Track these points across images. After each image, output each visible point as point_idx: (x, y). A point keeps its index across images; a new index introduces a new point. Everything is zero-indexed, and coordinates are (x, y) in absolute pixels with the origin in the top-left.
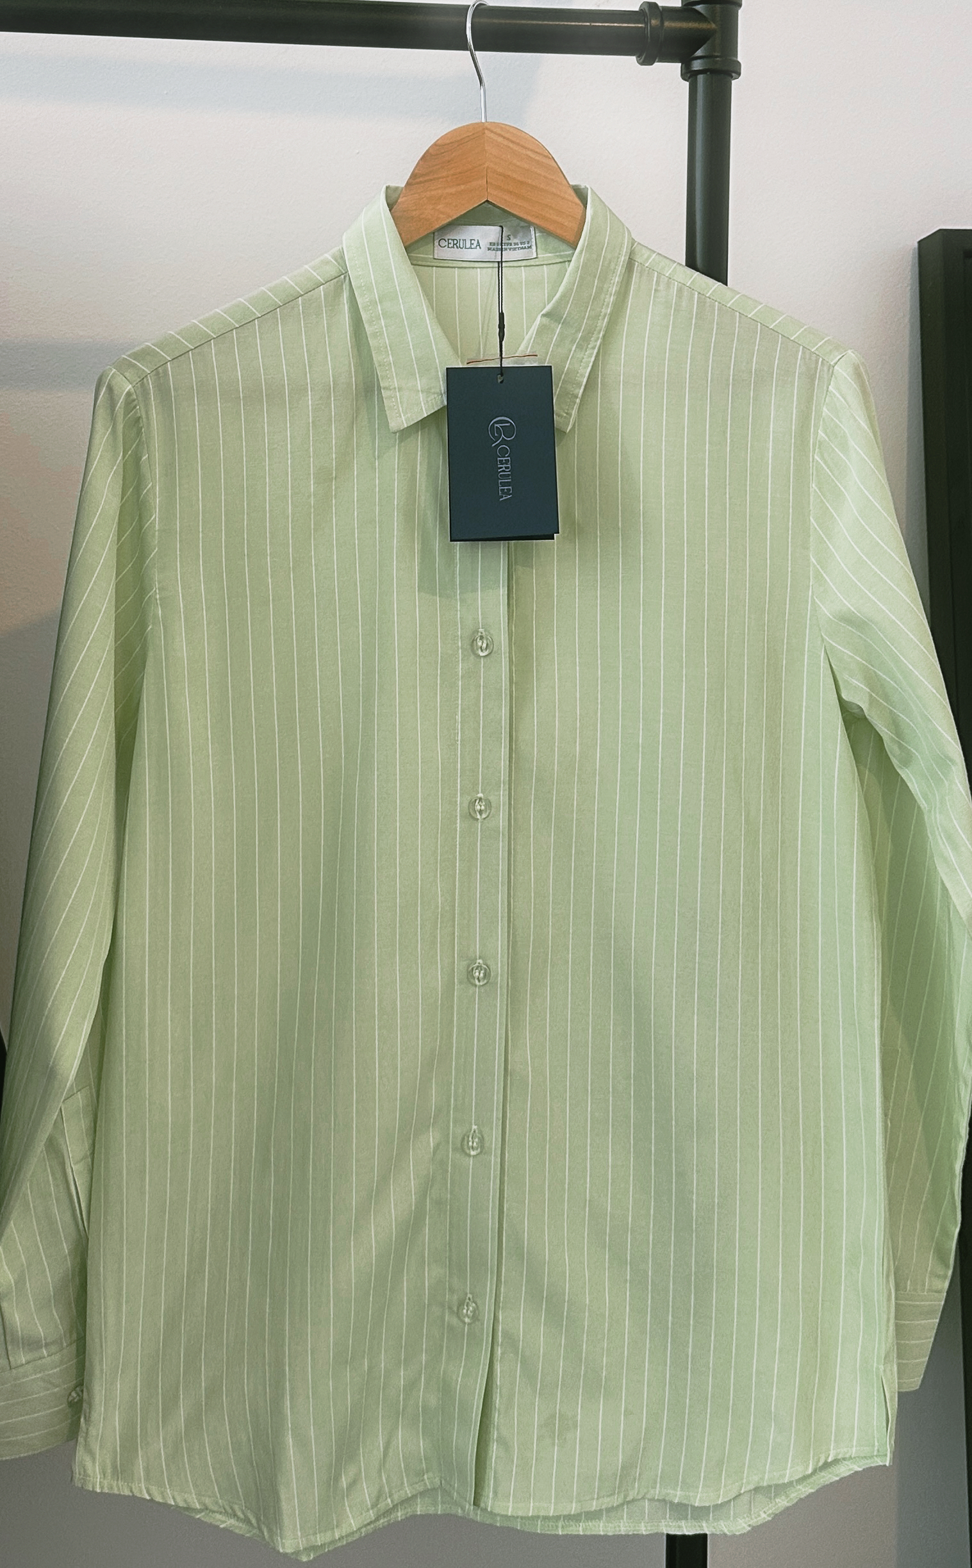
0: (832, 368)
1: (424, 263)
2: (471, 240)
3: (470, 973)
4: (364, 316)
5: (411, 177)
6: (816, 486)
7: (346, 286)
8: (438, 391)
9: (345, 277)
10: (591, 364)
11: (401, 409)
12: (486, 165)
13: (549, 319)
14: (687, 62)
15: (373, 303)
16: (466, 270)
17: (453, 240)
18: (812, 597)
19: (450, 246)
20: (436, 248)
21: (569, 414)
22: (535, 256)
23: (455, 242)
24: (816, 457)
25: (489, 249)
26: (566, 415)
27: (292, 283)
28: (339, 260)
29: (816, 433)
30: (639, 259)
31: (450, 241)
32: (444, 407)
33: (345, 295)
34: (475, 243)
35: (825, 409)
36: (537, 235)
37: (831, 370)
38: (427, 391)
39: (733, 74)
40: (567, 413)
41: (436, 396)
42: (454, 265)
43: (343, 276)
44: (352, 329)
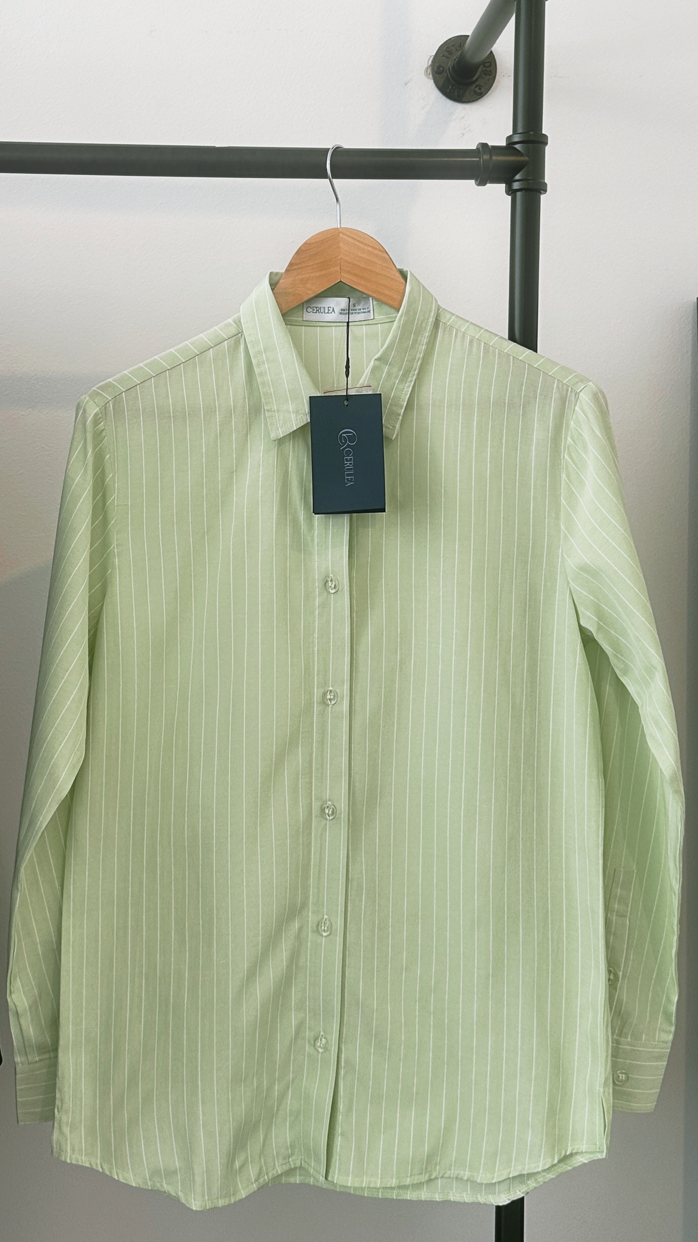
0: (577, 395)
1: (297, 324)
2: (328, 307)
3: (323, 810)
4: (254, 362)
5: (288, 266)
6: (566, 476)
7: (242, 341)
8: (304, 412)
9: (242, 335)
10: (409, 392)
11: (278, 425)
12: (340, 257)
13: (379, 363)
14: (509, 183)
15: (259, 352)
16: (325, 328)
17: (316, 308)
18: (562, 553)
19: (314, 312)
20: (304, 313)
21: (395, 427)
22: (372, 318)
23: (318, 309)
24: (565, 455)
25: (341, 313)
26: (392, 427)
27: (206, 339)
28: (238, 324)
29: (566, 439)
30: (443, 320)
31: (314, 308)
32: (308, 423)
33: (242, 347)
34: (331, 309)
35: (572, 423)
36: (374, 303)
37: (577, 397)
38: (297, 412)
39: (542, 192)
40: (393, 426)
41: (302, 415)
42: (317, 325)
43: (240, 334)
44: (246, 369)
